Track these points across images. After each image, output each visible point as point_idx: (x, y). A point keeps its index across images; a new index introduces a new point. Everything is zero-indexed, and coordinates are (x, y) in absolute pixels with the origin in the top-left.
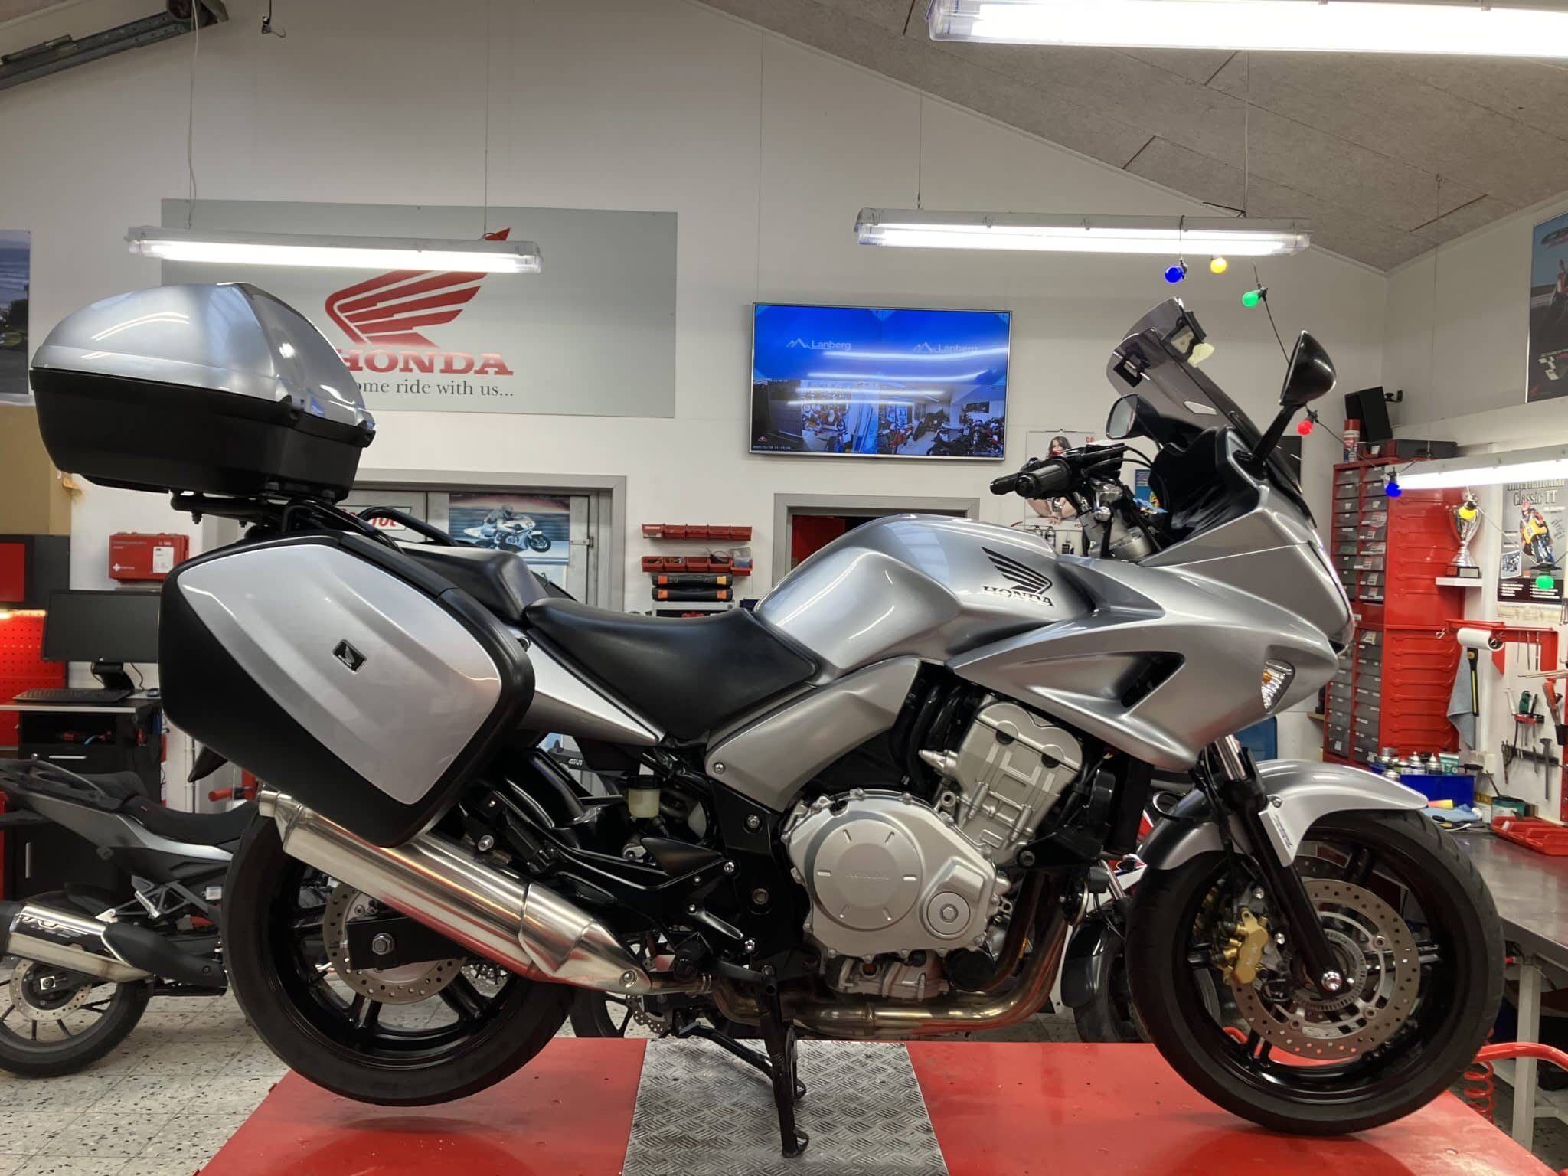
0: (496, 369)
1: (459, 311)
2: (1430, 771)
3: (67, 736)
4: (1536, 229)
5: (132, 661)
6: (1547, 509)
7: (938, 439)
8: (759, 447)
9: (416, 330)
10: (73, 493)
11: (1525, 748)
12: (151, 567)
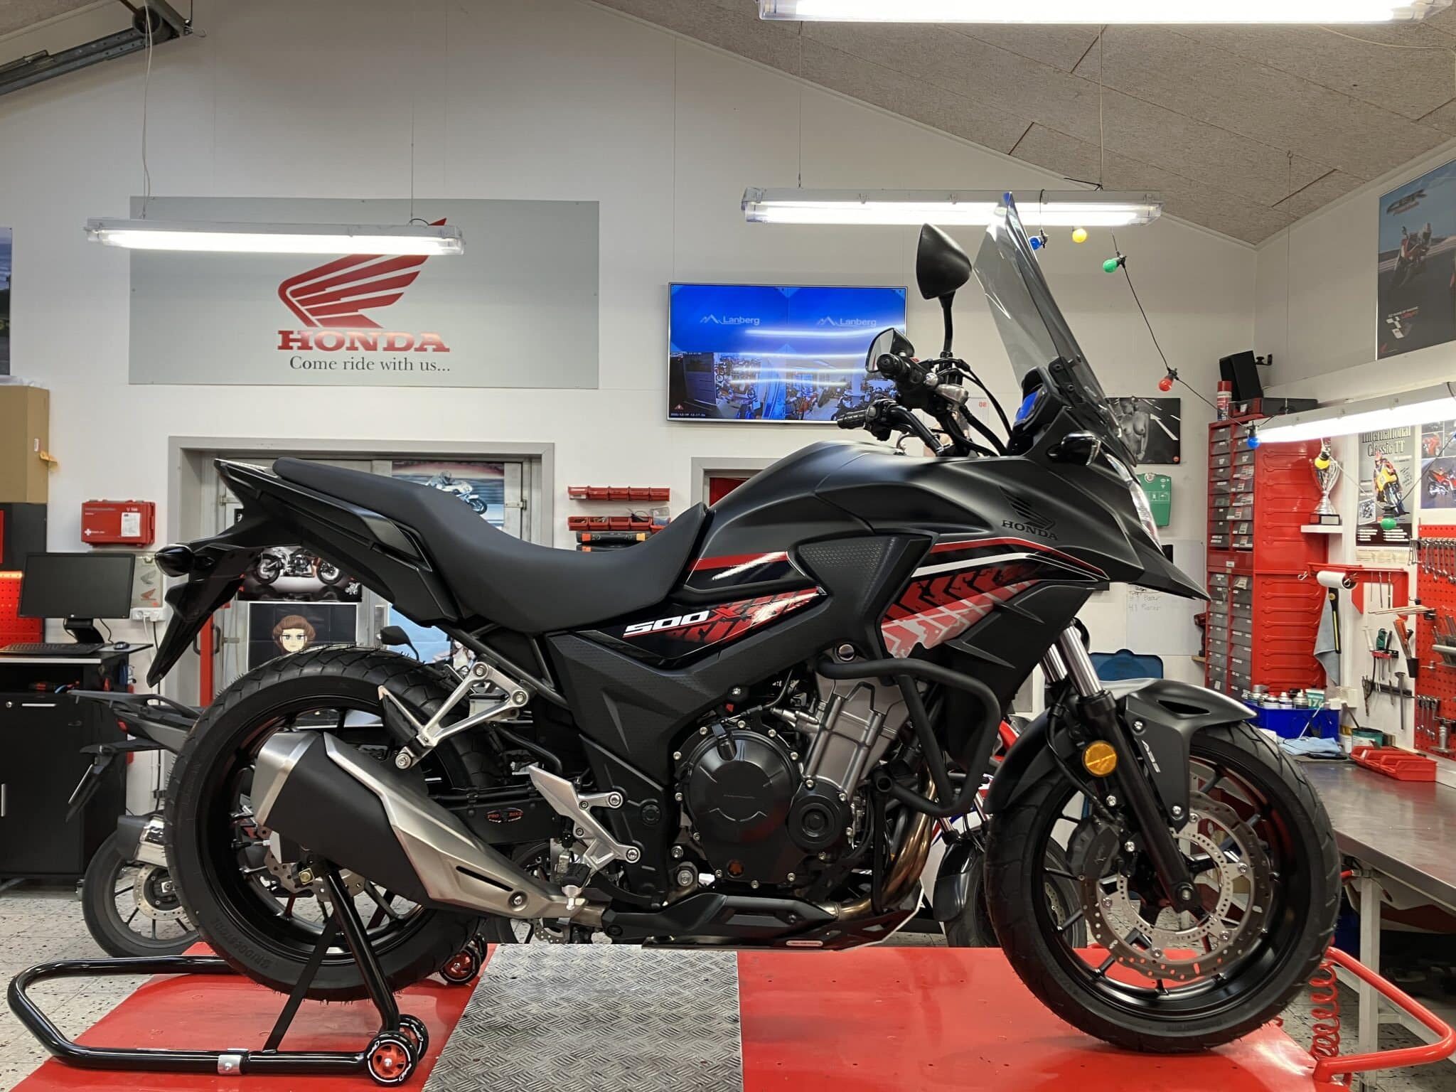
0: (434, 347)
1: (400, 295)
2: (1298, 706)
3: (40, 686)
4: (1383, 200)
5: (101, 617)
6: (1396, 458)
7: (841, 406)
8: (676, 415)
9: (361, 312)
10: (50, 464)
11: (1383, 682)
12: (120, 533)
